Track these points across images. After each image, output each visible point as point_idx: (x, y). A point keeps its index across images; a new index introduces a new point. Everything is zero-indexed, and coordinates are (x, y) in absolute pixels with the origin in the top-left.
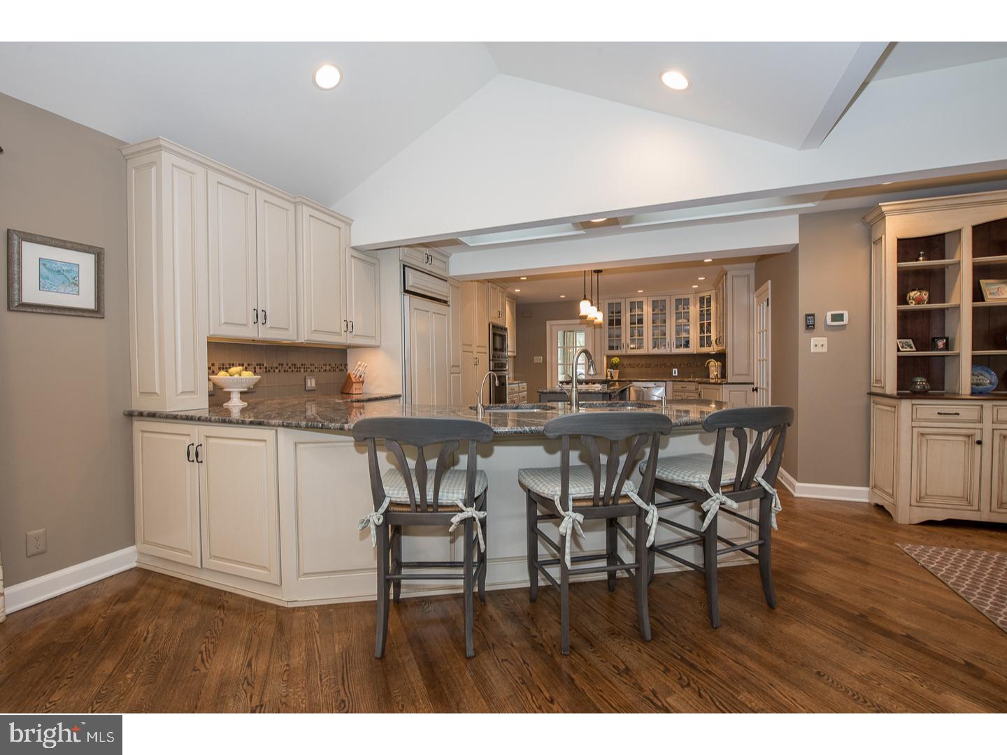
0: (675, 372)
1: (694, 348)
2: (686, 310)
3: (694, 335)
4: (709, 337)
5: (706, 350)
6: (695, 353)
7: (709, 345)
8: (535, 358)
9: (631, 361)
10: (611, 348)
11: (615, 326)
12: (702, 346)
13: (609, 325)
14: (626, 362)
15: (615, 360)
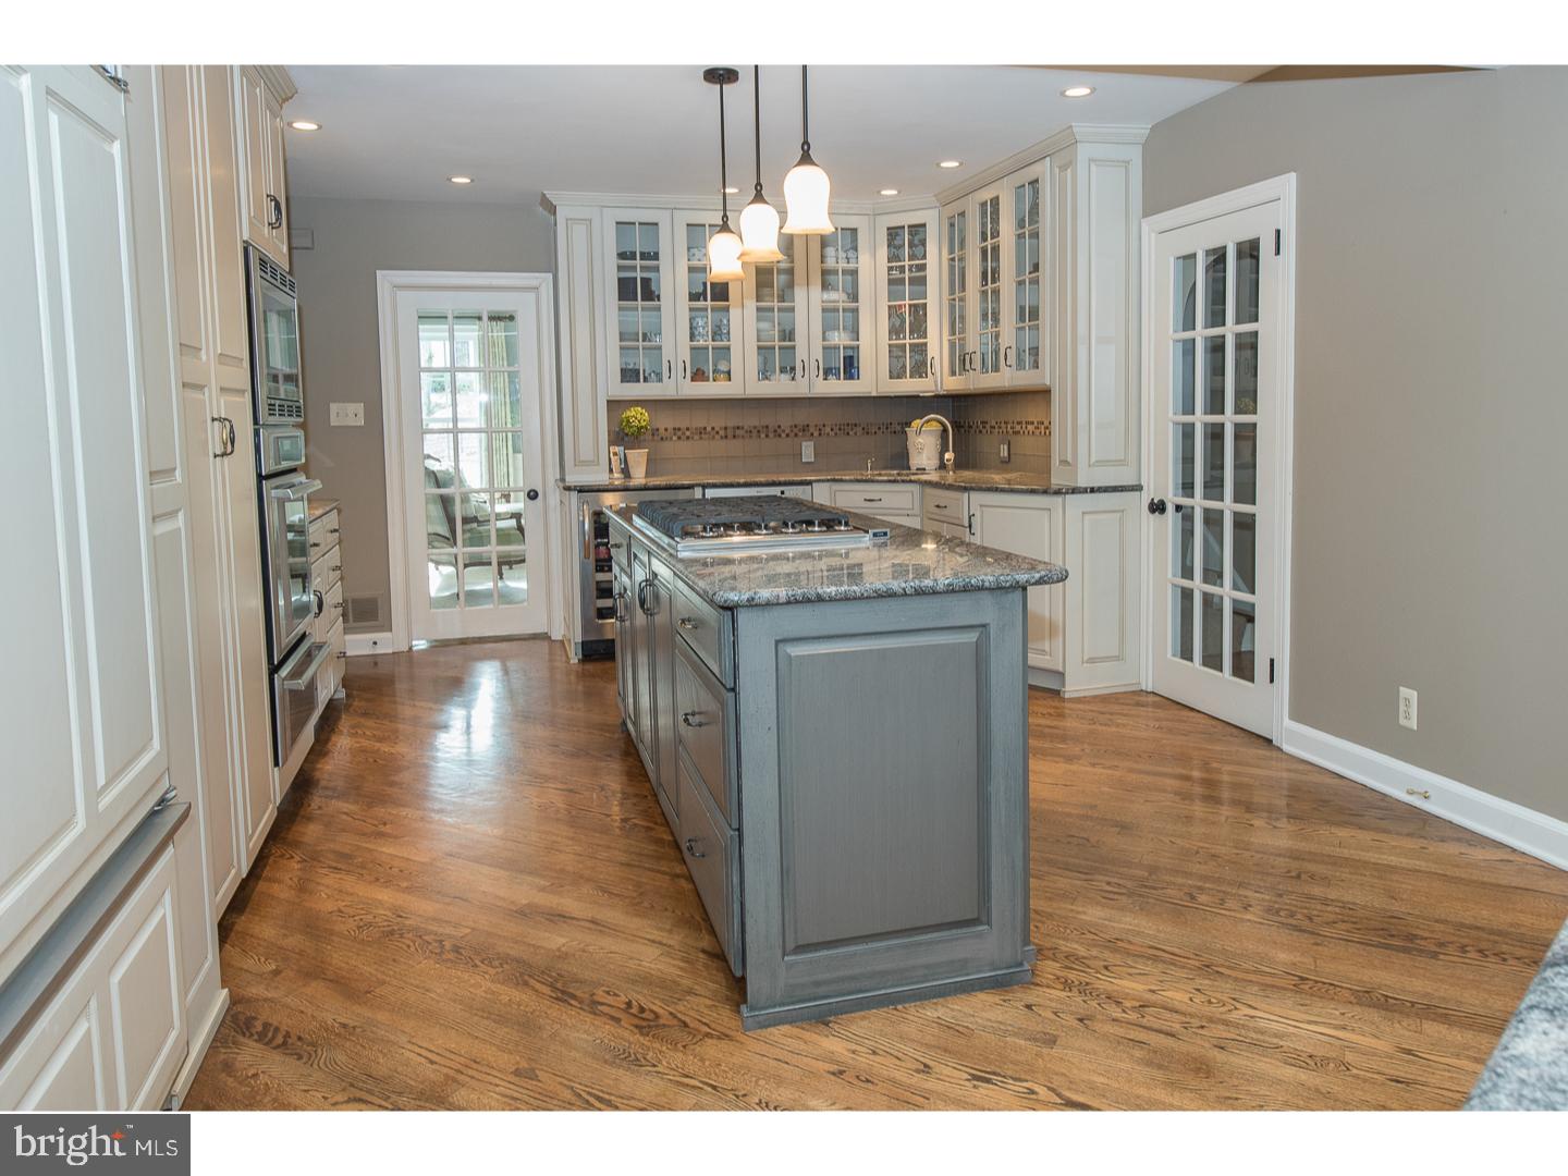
0: (808, 451)
1: (874, 379)
2: (852, 266)
3: (874, 341)
4: (921, 349)
5: (909, 386)
6: (874, 394)
7: (920, 370)
8: (334, 407)
9: (682, 420)
10: (629, 375)
11: (639, 302)
12: (896, 374)
13: (621, 297)
14: (666, 422)
15: (638, 416)
